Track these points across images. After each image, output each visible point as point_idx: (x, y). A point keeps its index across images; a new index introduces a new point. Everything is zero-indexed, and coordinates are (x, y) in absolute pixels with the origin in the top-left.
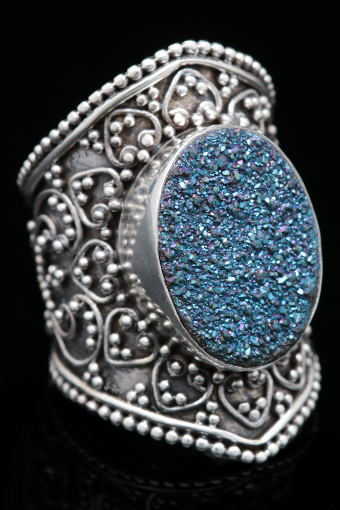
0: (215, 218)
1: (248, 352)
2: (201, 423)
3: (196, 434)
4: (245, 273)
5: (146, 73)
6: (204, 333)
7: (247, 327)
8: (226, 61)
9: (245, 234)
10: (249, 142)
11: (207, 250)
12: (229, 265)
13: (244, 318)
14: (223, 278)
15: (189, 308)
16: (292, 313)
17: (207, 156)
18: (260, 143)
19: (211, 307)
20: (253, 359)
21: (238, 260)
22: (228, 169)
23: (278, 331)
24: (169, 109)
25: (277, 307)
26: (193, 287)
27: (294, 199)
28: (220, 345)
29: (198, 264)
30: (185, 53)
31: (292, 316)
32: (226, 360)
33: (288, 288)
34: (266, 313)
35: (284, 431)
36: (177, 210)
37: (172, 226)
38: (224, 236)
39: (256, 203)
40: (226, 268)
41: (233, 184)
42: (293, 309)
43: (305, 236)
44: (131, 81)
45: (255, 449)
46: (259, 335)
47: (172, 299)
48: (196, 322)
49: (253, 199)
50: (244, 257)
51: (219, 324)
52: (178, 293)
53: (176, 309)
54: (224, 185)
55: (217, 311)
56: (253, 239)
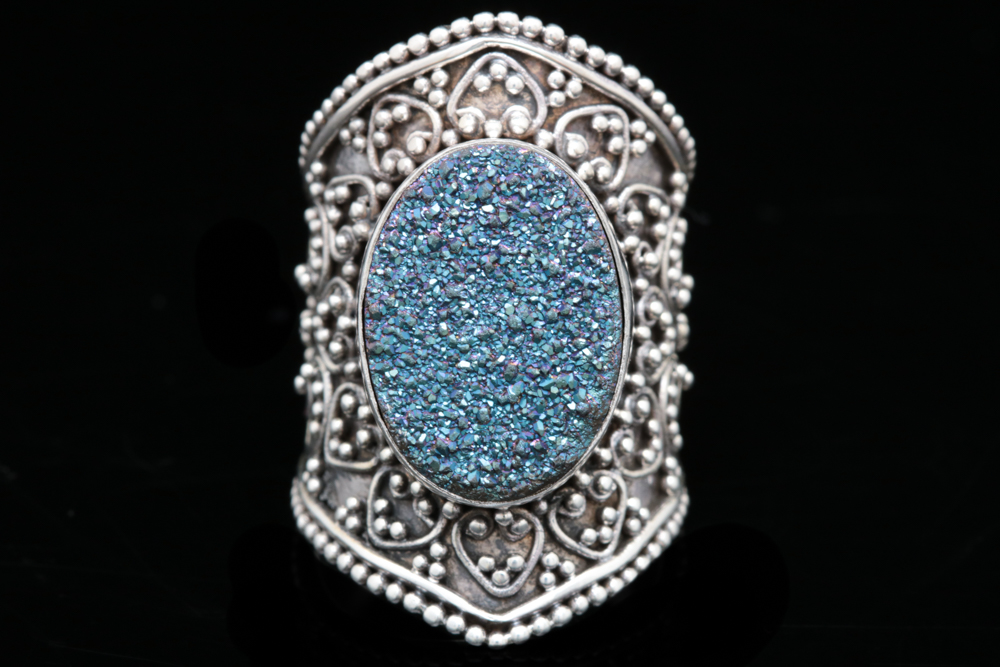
0: (456, 271)
1: (472, 476)
2: (417, 572)
3: (409, 588)
4: (488, 360)
5: (433, 48)
6: (408, 434)
7: (476, 440)
8: (566, 54)
9: (500, 304)
10: (536, 171)
11: (435, 315)
12: (464, 343)
13: (475, 426)
14: (453, 362)
15: (391, 392)
16: (553, 435)
17: (465, 179)
18: (552, 177)
19: (426, 399)
20: (479, 488)
21: (481, 339)
22: (493, 205)
23: (526, 457)
24: (459, 106)
25: (533, 420)
26: (402, 364)
27: (591, 269)
28: (428, 456)
29: (417, 332)
30: (496, 29)
31: (552, 438)
32: (436, 480)
33: (553, 396)
34: (512, 426)
35: (547, 611)
36: (403, 248)
37: (389, 269)
38: (465, 300)
39: (525, 261)
40: (459, 346)
41: (496, 227)
42: (557, 429)
43: (595, 325)
44: (411, 56)
45: (490, 628)
46: (495, 457)
47: (371, 375)
48: (397, 415)
49: (523, 255)
50: (490, 336)
51: (435, 425)
52: (379, 367)
53: (374, 390)
54: (482, 226)
55: (434, 406)
56: (511, 312)
